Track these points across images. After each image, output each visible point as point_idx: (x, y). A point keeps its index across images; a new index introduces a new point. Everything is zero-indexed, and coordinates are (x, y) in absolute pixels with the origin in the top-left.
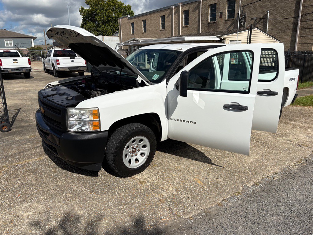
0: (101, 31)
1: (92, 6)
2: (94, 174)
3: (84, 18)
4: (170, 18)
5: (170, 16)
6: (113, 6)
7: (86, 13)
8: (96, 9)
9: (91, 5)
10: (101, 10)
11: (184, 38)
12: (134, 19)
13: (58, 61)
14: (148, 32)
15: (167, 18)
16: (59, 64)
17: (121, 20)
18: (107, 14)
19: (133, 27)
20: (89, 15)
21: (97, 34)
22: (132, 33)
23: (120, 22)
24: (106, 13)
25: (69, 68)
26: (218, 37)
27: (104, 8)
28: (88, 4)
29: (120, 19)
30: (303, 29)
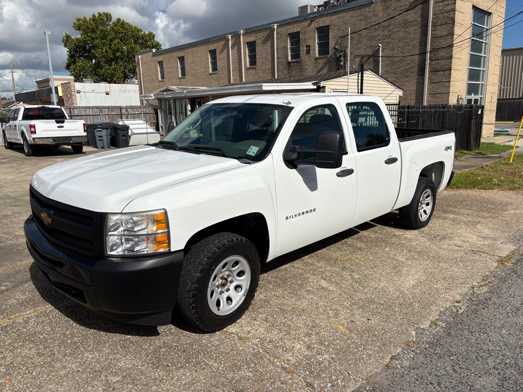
0: (103, 76)
1: (85, 33)
2: (151, 331)
3: (70, 52)
4: (224, 54)
5: (225, 51)
6: (123, 33)
7: (75, 45)
8: (93, 39)
9: (83, 31)
10: (102, 39)
11: (262, 86)
12: (164, 56)
13: (34, 127)
14: (188, 77)
15: (219, 53)
16: (34, 132)
17: (140, 57)
18: (112, 46)
19: (162, 68)
20: (81, 47)
21: (97, 79)
22: (160, 79)
23: (139, 60)
24: (110, 45)
25: (54, 139)
26: (314, 84)
27: (106, 37)
28: (79, 29)
29: (138, 55)
30: (433, 71)
